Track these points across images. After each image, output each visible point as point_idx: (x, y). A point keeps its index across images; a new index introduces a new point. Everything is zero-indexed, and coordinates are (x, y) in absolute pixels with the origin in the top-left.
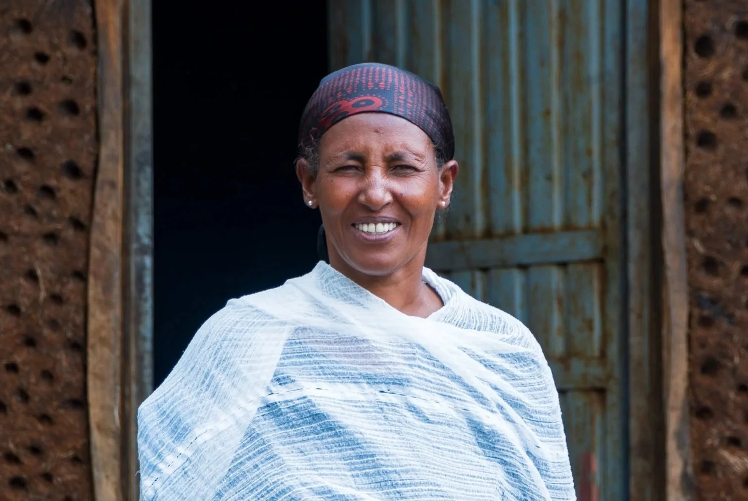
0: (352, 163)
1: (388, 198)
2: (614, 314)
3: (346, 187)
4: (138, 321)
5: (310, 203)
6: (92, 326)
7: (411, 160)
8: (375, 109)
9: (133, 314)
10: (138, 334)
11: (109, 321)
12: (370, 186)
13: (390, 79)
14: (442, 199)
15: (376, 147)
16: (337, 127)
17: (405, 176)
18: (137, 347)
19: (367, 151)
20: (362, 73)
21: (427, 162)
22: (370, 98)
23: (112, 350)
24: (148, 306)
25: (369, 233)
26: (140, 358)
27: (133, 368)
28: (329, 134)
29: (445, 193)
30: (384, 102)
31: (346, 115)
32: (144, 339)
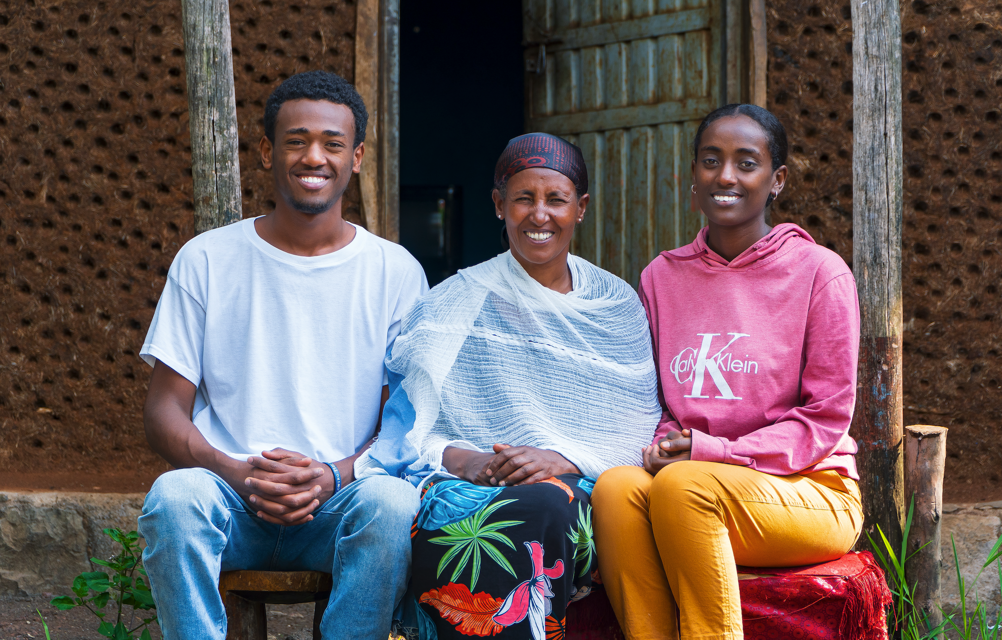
0: (526, 196)
1: (547, 218)
2: (716, 66)
3: (522, 210)
4: (389, 71)
5: (500, 216)
6: (358, 70)
7: (562, 196)
8: (542, 165)
9: (386, 65)
10: (389, 79)
11: (370, 66)
12: (536, 211)
13: (551, 146)
14: (580, 217)
15: (541, 187)
16: (518, 174)
17: (558, 206)
18: (388, 89)
19: (536, 190)
20: (534, 140)
21: (571, 197)
22: (538, 158)
23: (372, 87)
24: (396, 60)
25: (534, 239)
26: (390, 96)
27: (386, 103)
28: (513, 178)
29: (581, 213)
30: (547, 161)
31: (523, 168)
32: (393, 83)
